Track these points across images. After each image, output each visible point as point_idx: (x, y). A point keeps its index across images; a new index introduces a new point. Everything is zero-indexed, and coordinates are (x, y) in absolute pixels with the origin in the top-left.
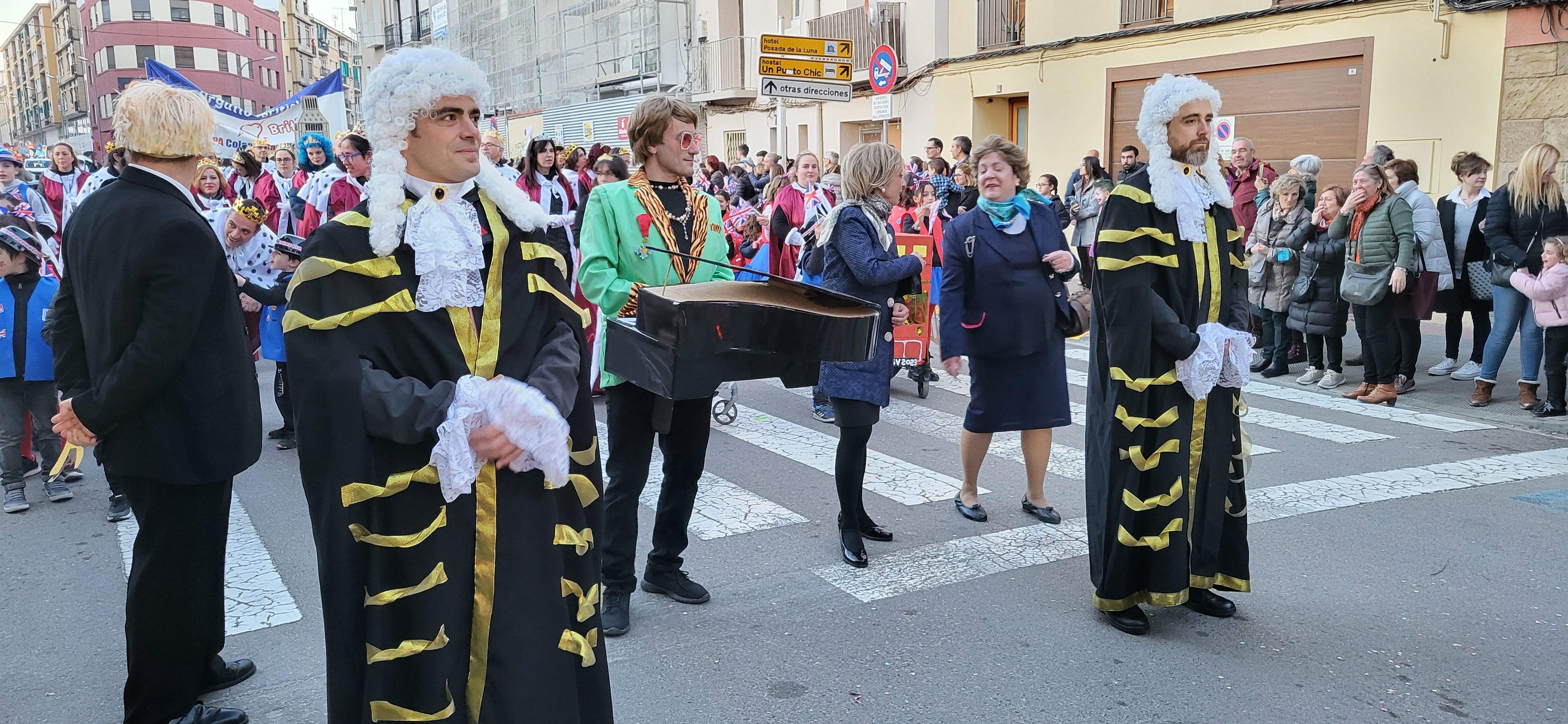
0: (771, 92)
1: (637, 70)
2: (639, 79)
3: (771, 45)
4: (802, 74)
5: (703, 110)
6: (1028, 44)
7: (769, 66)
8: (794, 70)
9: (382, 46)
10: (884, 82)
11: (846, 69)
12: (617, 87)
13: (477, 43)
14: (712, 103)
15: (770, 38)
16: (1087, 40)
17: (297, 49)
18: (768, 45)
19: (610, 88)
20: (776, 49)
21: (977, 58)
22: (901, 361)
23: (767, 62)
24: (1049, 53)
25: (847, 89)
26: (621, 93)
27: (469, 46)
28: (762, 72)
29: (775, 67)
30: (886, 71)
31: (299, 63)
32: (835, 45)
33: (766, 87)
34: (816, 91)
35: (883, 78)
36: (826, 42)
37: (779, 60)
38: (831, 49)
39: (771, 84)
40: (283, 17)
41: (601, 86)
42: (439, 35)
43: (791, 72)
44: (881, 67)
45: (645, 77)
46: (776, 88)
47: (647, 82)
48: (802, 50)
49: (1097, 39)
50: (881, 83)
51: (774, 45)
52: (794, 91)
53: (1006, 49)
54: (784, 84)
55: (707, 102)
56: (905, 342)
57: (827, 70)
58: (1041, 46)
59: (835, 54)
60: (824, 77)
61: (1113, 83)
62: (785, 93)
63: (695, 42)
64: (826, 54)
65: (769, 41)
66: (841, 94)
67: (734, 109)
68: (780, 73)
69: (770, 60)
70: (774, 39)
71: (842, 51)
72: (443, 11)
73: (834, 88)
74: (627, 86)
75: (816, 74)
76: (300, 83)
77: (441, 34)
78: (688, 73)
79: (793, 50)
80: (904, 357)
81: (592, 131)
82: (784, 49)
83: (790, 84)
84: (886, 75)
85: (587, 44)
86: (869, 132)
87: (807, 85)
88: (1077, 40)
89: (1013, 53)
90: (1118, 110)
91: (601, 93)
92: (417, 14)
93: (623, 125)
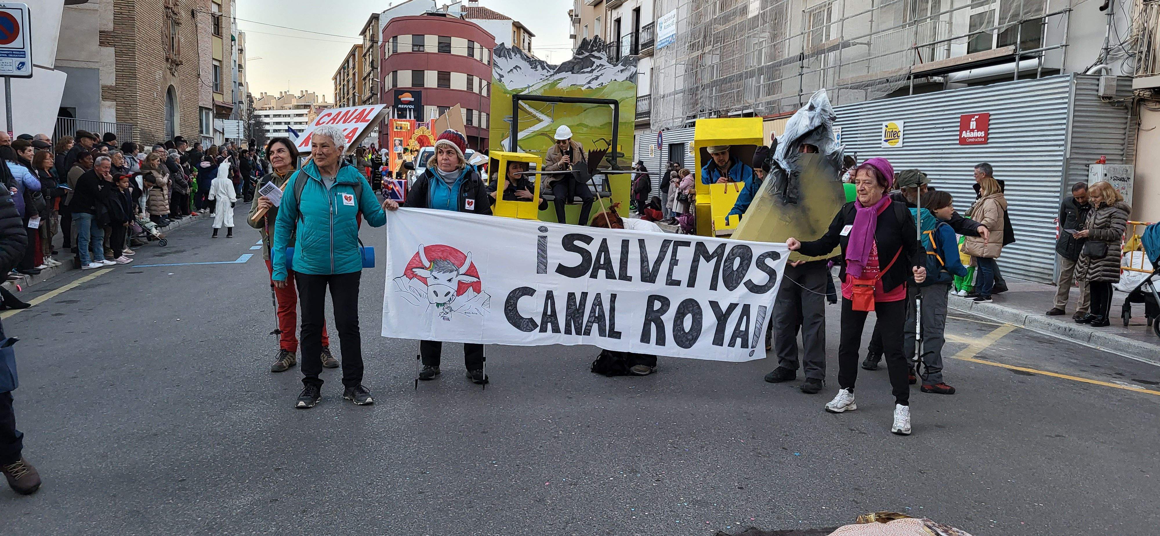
1: (1012, 47)
2: (1012, 60)
5: (1141, 101)
13: (711, 47)
19: (923, 80)
26: (939, 87)
27: (700, 51)
41: (916, 76)
42: (663, 45)
45: (1023, 58)
47: (1025, 64)
55: (1154, 88)
72: (671, 20)
77: (666, 43)
78: (1106, 49)
81: (901, 134)
85: (873, 32)
91: (915, 87)
92: (637, 30)
93: (973, 125)
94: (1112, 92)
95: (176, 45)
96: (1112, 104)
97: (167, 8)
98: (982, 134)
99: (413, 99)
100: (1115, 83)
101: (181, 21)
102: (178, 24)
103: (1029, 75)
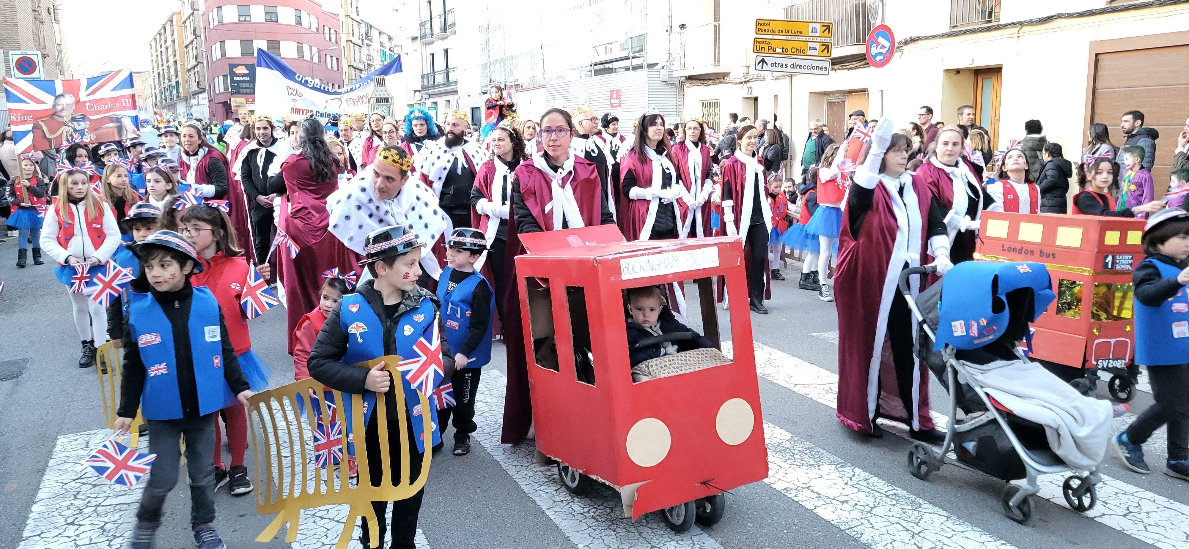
0: (762, 68)
1: (626, 52)
2: (629, 58)
3: (763, 28)
4: (790, 52)
5: (682, 83)
6: (1003, 21)
7: (762, 45)
8: (783, 48)
9: (417, 37)
10: (882, 57)
11: (827, 47)
12: (607, 66)
13: (492, 33)
14: (690, 78)
15: (764, 22)
16: (1070, 16)
17: (351, 41)
18: (762, 27)
19: (601, 67)
20: (768, 31)
21: (949, 35)
22: (1109, 362)
23: (760, 42)
24: (1025, 29)
25: (827, 64)
26: (610, 71)
28: (755, 51)
29: (766, 46)
30: (883, 47)
31: (352, 51)
32: (818, 26)
33: (759, 64)
34: (800, 67)
35: (880, 54)
36: (810, 24)
37: (770, 41)
38: (814, 30)
39: (763, 61)
40: (342, 18)
41: (595, 65)
42: (462, 28)
43: (780, 51)
44: (878, 44)
45: (634, 57)
46: (767, 64)
47: (636, 62)
48: (790, 32)
49: (1081, 15)
50: (879, 58)
51: (767, 28)
52: (782, 66)
53: (980, 26)
54: (774, 60)
55: (686, 76)
56: (1113, 341)
57: (811, 49)
58: (1019, 23)
59: (818, 34)
60: (808, 54)
61: (1097, 55)
62: (774, 69)
63: (676, 28)
64: (811, 34)
65: (762, 25)
66: (821, 68)
67: (709, 82)
68: (771, 51)
69: (762, 40)
70: (767, 22)
71: (823, 32)
73: (815, 64)
74: (615, 65)
75: (801, 52)
76: (352, 66)
78: (669, 54)
79: (782, 31)
80: (1111, 357)
81: (588, 101)
82: (775, 31)
83: (779, 61)
84: (884, 51)
86: (834, 100)
87: (793, 61)
88: (1060, 16)
89: (988, 29)
90: (1101, 78)
91: (595, 71)
92: (445, 12)
93: (615, 96)
94: (666, 79)
95: (42, 41)
96: (668, 84)
97: (34, 11)
98: (618, 101)
99: (247, 72)
100: (667, 74)
101: (44, 20)
102: (42, 23)
103: (636, 68)
